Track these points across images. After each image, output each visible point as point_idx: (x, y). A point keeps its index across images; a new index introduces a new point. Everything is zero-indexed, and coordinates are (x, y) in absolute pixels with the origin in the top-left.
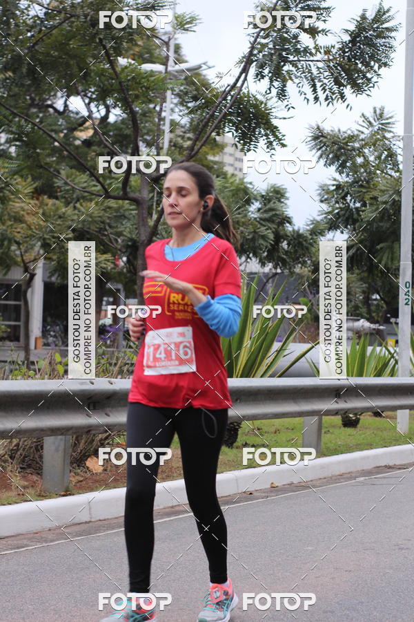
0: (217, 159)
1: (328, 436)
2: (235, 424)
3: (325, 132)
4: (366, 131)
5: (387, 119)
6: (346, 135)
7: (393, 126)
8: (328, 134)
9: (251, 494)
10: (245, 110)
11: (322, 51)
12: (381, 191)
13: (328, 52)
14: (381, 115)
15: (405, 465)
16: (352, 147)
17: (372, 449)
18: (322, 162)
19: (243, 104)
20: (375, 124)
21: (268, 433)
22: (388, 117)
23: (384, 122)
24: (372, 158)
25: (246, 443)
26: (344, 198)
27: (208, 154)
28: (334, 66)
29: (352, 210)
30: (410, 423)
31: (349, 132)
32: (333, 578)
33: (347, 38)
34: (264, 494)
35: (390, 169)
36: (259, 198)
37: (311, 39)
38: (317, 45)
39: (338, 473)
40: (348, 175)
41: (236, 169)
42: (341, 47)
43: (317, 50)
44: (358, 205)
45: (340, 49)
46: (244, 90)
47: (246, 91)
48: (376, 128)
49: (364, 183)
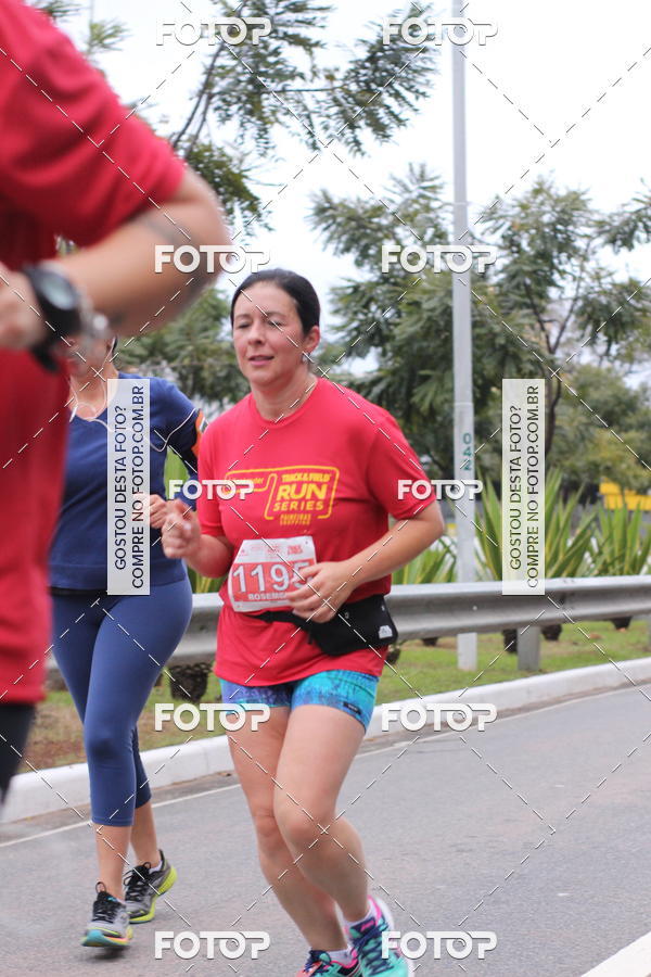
2: (203, 666)
3: (336, 201)
4: (399, 200)
5: (432, 180)
6: (368, 206)
7: (442, 191)
8: (340, 205)
9: (229, 775)
11: (322, 75)
12: (425, 292)
13: (331, 78)
14: (422, 177)
16: (378, 224)
18: (332, 247)
19: (201, 162)
20: (411, 187)
22: (432, 176)
23: (426, 184)
26: (366, 306)
28: (343, 97)
29: (378, 322)
30: (479, 654)
31: (372, 202)
33: (363, 54)
37: (308, 56)
38: (315, 66)
40: (371, 269)
42: (352, 66)
43: (315, 74)
44: (388, 315)
45: (352, 70)
46: (203, 140)
47: (206, 142)
48: (414, 195)
49: (399, 280)
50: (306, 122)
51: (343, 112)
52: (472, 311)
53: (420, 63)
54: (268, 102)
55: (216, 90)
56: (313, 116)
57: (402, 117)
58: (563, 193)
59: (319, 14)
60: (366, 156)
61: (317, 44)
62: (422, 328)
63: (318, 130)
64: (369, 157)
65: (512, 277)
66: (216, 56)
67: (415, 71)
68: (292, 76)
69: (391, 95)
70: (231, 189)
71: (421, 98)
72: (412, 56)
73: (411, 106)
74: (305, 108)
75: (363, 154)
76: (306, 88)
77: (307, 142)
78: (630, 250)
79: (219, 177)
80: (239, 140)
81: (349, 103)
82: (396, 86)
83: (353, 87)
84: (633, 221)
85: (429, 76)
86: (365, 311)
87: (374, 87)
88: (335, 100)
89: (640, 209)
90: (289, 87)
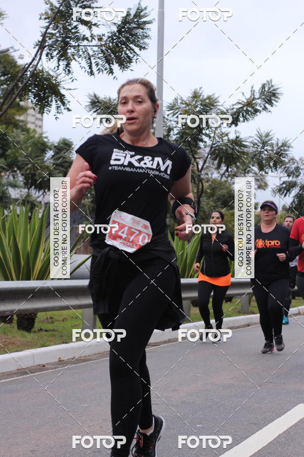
0: (22, 118)
2: (33, 315)
3: (100, 99)
8: (102, 101)
9: (44, 366)
10: (40, 82)
11: (96, 38)
13: (100, 39)
15: (158, 343)
19: (38, 78)
21: (58, 321)
25: (41, 329)
27: (15, 115)
28: (105, 49)
32: (101, 427)
33: (115, 29)
34: (53, 366)
36: (53, 148)
37: (88, 30)
38: (92, 35)
41: (36, 126)
42: (110, 35)
43: (93, 38)
45: (110, 37)
46: (40, 67)
47: (41, 68)
50: (88, 61)
51: (105, 57)
53: (141, 34)
54: (70, 51)
55: (47, 44)
56: (92, 58)
58: (205, 97)
60: (115, 79)
61: (95, 25)
63: (94, 66)
65: (182, 137)
66: (48, 28)
67: (139, 38)
68: (83, 39)
70: (51, 91)
71: (142, 50)
72: (138, 31)
74: (88, 54)
76: (88, 45)
77: (88, 71)
78: (236, 126)
79: (46, 85)
80: (56, 68)
81: (108, 52)
82: (130, 45)
83: (110, 45)
84: (238, 112)
85: (146, 40)
87: (120, 45)
88: (102, 51)
89: (241, 108)
90: (81, 44)
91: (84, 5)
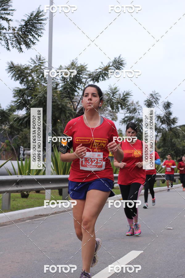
1: (14, 202)
4: (33, 66)
5: (42, 60)
6: (24, 67)
7: (45, 63)
8: (16, 66)
11: (11, 29)
12: (39, 92)
13: (14, 30)
14: (40, 59)
15: (48, 214)
16: (27, 72)
17: (33, 207)
18: (13, 78)
20: (37, 62)
22: (42, 59)
24: (35, 78)
26: (23, 95)
28: (17, 35)
29: (26, 100)
31: (25, 66)
32: (10, 266)
33: (23, 23)
35: (43, 82)
37: (7, 23)
38: (10, 26)
39: (18, 219)
40: (25, 85)
42: (20, 27)
43: (9, 29)
44: (29, 98)
45: (20, 28)
48: (37, 64)
49: (32, 88)
50: (6, 42)
51: (17, 40)
52: (52, 98)
53: (39, 27)
56: (9, 41)
57: (34, 42)
58: (79, 65)
59: (11, 12)
60: (23, 52)
61: (10, 20)
62: (38, 102)
63: (10, 44)
64: (24, 52)
65: (64, 89)
67: (38, 29)
68: (3, 28)
69: (31, 36)
71: (40, 37)
72: (38, 25)
73: (37, 39)
74: (6, 38)
75: (22, 52)
76: (7, 32)
77: (6, 48)
78: (98, 83)
81: (19, 37)
82: (33, 33)
83: (20, 33)
84: (99, 74)
85: (42, 31)
86: (23, 97)
87: (26, 33)
88: (15, 36)
89: (101, 71)
90: (2, 32)
91: (4, 8)
